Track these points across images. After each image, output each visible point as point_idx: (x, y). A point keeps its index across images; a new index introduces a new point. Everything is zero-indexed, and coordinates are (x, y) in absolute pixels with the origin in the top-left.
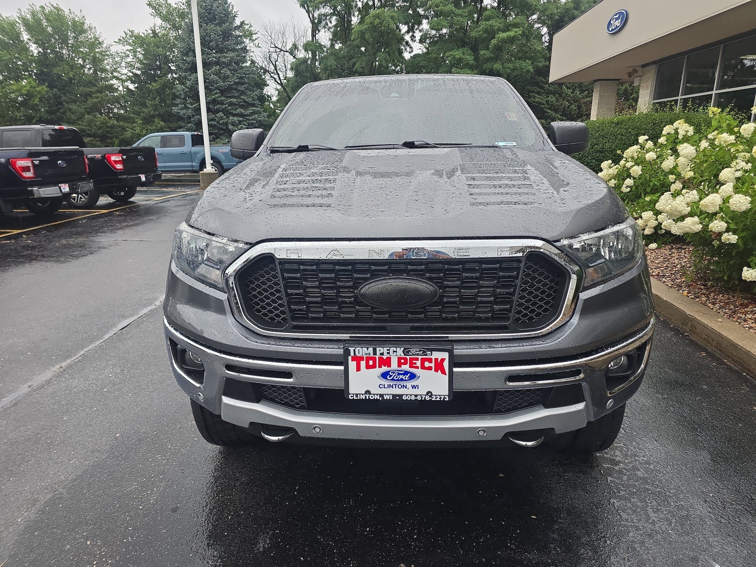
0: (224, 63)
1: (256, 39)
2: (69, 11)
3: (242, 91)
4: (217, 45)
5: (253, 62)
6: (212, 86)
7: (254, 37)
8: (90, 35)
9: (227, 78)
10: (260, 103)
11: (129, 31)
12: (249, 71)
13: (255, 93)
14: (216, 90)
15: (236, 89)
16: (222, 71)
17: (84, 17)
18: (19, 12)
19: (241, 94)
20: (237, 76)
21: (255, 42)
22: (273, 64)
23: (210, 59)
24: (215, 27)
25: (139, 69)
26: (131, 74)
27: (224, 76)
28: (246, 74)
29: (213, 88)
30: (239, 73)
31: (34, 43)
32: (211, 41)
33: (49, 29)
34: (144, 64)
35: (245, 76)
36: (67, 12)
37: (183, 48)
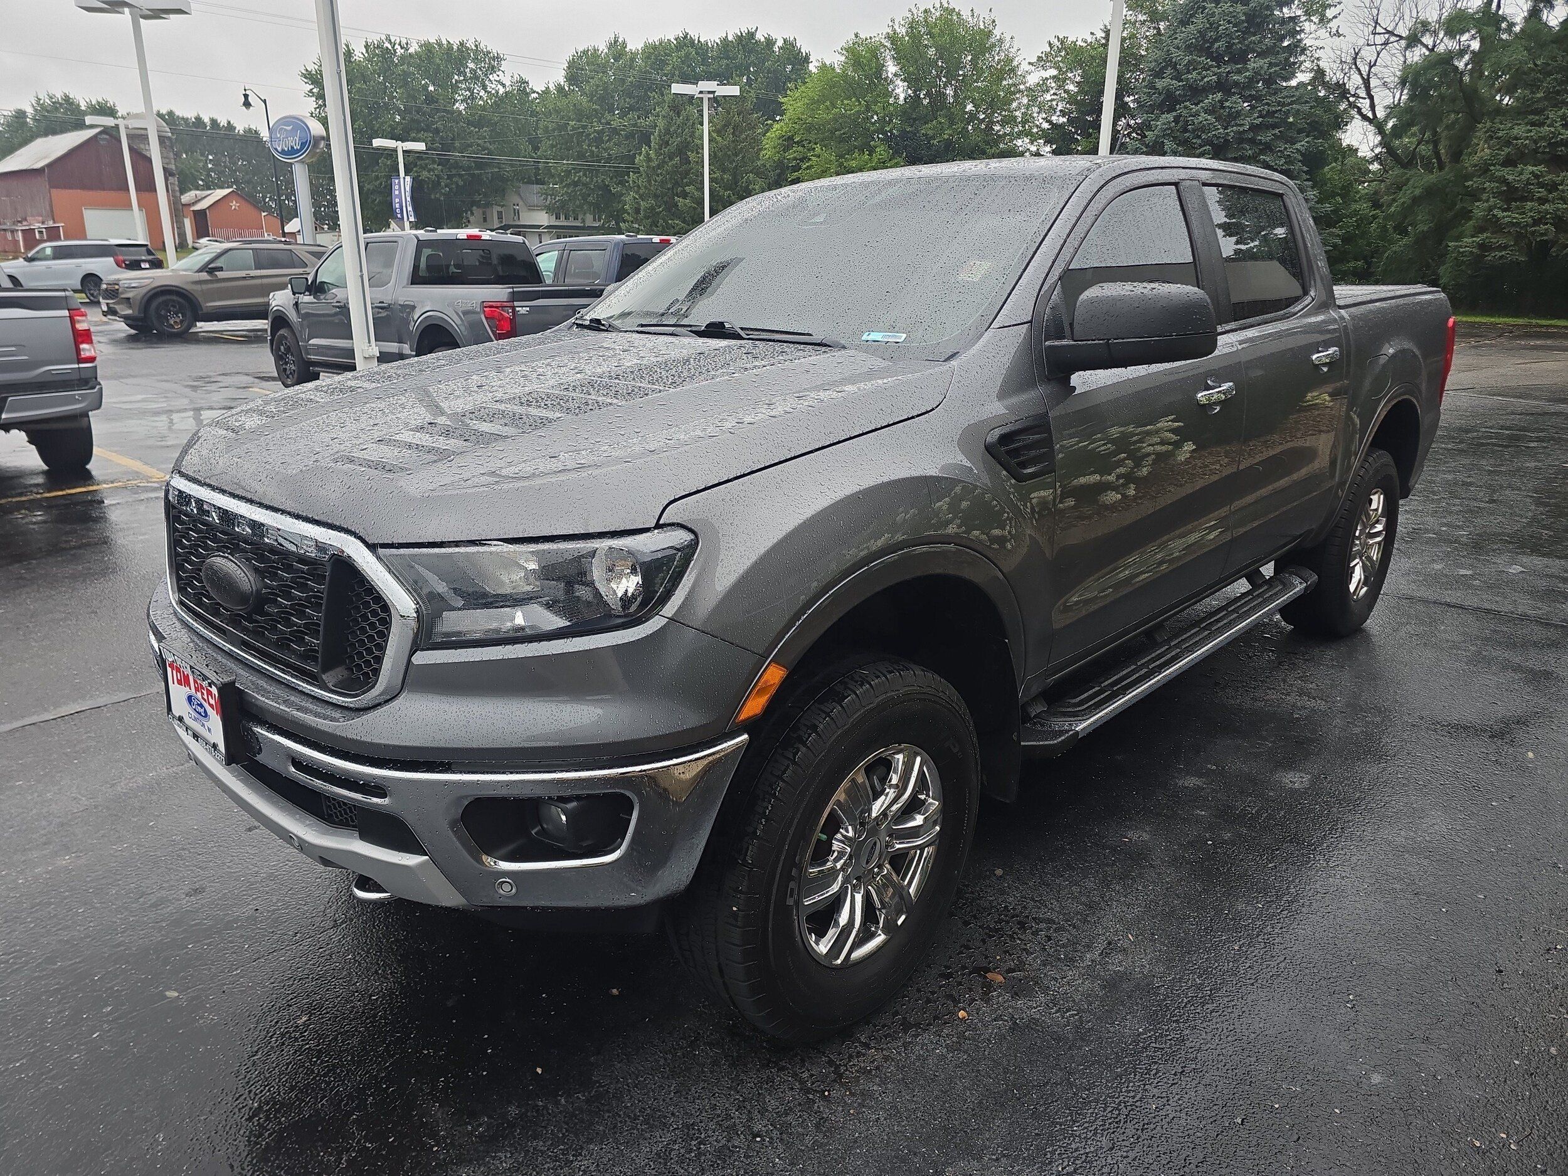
0: (1236, 84)
1: (1335, 17)
2: (970, 14)
3: (1266, 143)
4: (1230, 46)
5: (1320, 73)
6: (1199, 137)
7: (1329, 13)
8: (996, 58)
9: (1235, 118)
10: (1305, 169)
11: (1056, 40)
12: (1293, 96)
13: (1298, 146)
14: (1204, 146)
15: (1252, 141)
16: (1227, 104)
17: (994, 21)
18: (891, 24)
19: (1262, 152)
20: (1260, 111)
21: (1331, 25)
22: (1361, 74)
23: (1206, 80)
24: (1232, 6)
25: (1063, 113)
26: (1046, 126)
27: (1230, 115)
28: (1284, 105)
29: (1199, 141)
30: (1267, 104)
31: (904, 80)
32: (1217, 40)
33: (932, 52)
34: (1076, 102)
35: (1281, 110)
36: (966, 14)
37: (1155, 61)
